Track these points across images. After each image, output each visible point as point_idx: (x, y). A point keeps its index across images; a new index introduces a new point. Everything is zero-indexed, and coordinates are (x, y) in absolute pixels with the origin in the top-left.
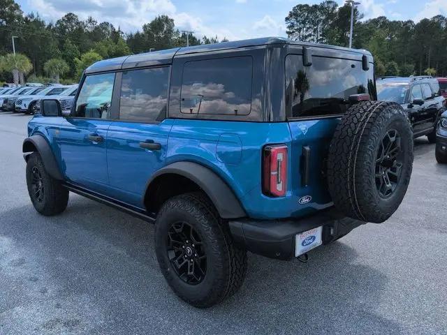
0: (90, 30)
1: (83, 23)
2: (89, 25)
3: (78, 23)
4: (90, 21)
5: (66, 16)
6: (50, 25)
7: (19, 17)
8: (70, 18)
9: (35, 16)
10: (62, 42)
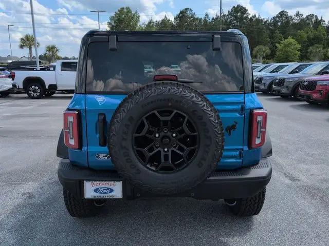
0: (296, 21)
1: (292, 17)
2: (296, 18)
3: (287, 18)
4: (298, 14)
5: (279, 13)
6: (266, 22)
7: (246, 18)
8: (282, 14)
9: (257, 16)
10: (273, 33)
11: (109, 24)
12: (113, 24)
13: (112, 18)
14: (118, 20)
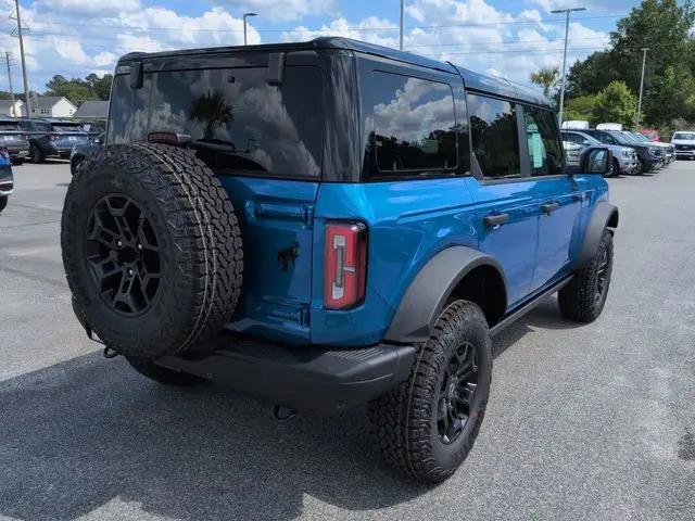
11: (615, 35)
12: (624, 36)
13: (623, 23)
14: (637, 25)
